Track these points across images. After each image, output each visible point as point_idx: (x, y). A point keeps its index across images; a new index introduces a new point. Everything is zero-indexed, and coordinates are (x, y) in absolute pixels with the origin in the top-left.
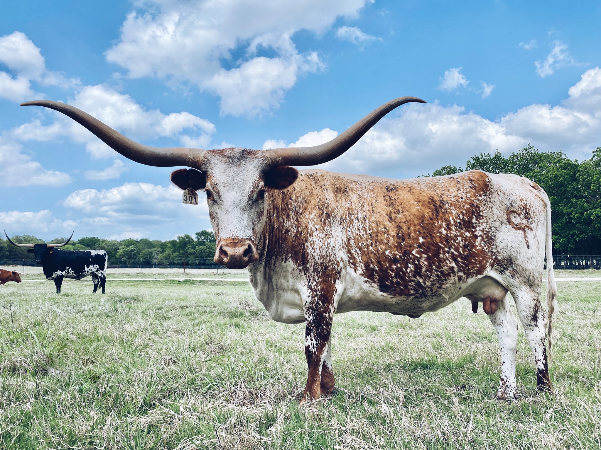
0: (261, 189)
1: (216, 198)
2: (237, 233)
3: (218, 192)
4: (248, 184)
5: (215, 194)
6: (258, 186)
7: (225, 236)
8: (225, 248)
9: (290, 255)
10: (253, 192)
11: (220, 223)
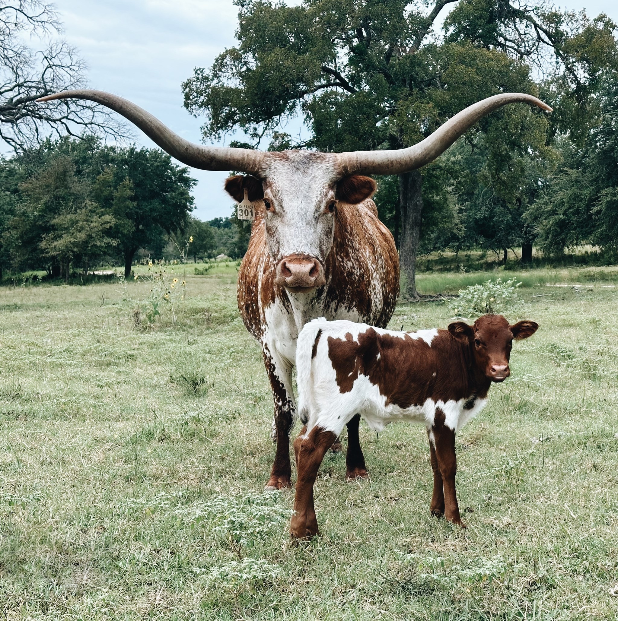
0: (330, 199)
1: (278, 209)
2: (302, 249)
3: (281, 202)
4: (315, 193)
5: (276, 203)
6: (327, 195)
7: (287, 253)
8: (288, 265)
9: (354, 303)
10: (320, 202)
11: (281, 238)
